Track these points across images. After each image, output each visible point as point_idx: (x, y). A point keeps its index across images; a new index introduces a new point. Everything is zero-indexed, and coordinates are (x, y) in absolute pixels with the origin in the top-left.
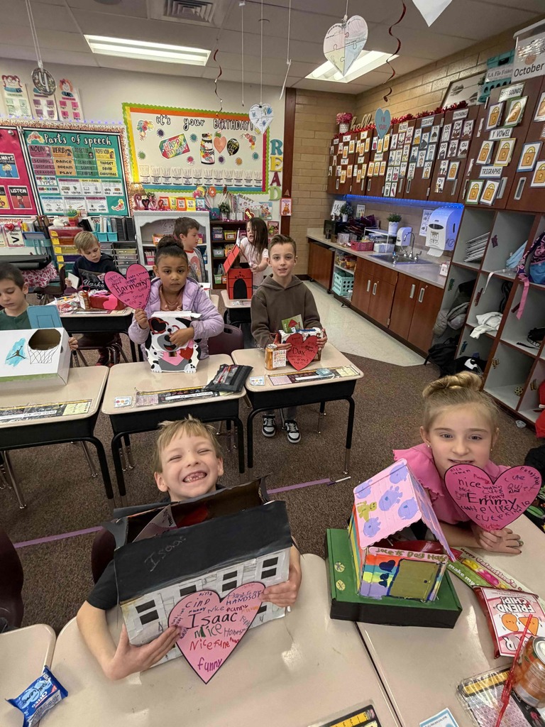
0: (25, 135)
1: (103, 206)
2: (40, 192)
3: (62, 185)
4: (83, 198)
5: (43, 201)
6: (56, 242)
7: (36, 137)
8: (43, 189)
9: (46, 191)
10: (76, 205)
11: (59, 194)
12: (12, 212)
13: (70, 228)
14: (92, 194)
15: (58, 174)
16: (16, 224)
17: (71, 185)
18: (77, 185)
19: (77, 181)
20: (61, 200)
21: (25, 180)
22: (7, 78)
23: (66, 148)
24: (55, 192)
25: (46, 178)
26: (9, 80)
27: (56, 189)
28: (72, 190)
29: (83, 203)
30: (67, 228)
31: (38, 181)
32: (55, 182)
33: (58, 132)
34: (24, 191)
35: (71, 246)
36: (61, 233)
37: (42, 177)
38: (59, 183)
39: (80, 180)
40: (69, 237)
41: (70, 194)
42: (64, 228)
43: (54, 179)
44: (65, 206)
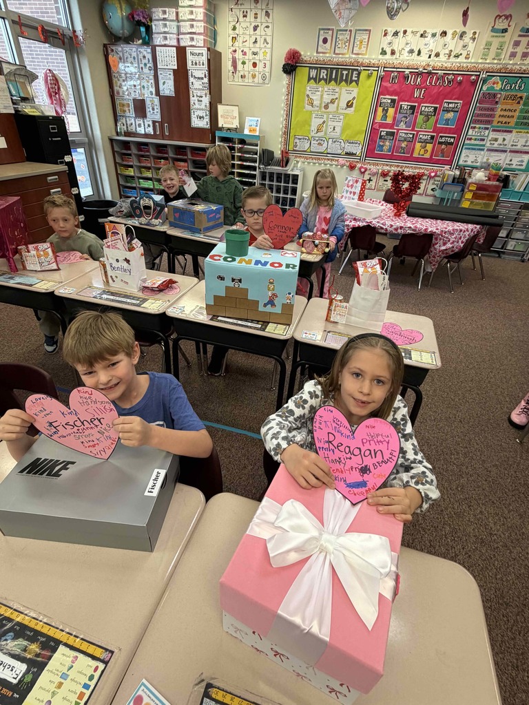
0: (485, 81)
1: (522, 161)
2: (467, 142)
3: (493, 135)
4: (505, 151)
5: (464, 151)
6: (469, 195)
7: (494, 84)
8: (470, 139)
9: (473, 142)
10: (494, 159)
11: (484, 145)
12: (430, 161)
13: (491, 183)
14: (519, 147)
15: (495, 123)
16: (426, 172)
17: (500, 136)
18: (508, 136)
19: (511, 132)
20: (482, 152)
21: (458, 130)
22: (500, 17)
23: (519, 95)
24: (482, 143)
25: (480, 128)
26: (501, 20)
27: (483, 140)
28: (500, 141)
29: (503, 155)
30: (488, 183)
31: (470, 131)
32: (487, 132)
33: (521, 77)
34: (452, 140)
35: (481, 201)
36: (481, 187)
37: (477, 126)
38: (491, 133)
39: (514, 131)
40: (484, 192)
41: (496, 145)
42: (484, 183)
43: (487, 129)
44: (482, 157)
